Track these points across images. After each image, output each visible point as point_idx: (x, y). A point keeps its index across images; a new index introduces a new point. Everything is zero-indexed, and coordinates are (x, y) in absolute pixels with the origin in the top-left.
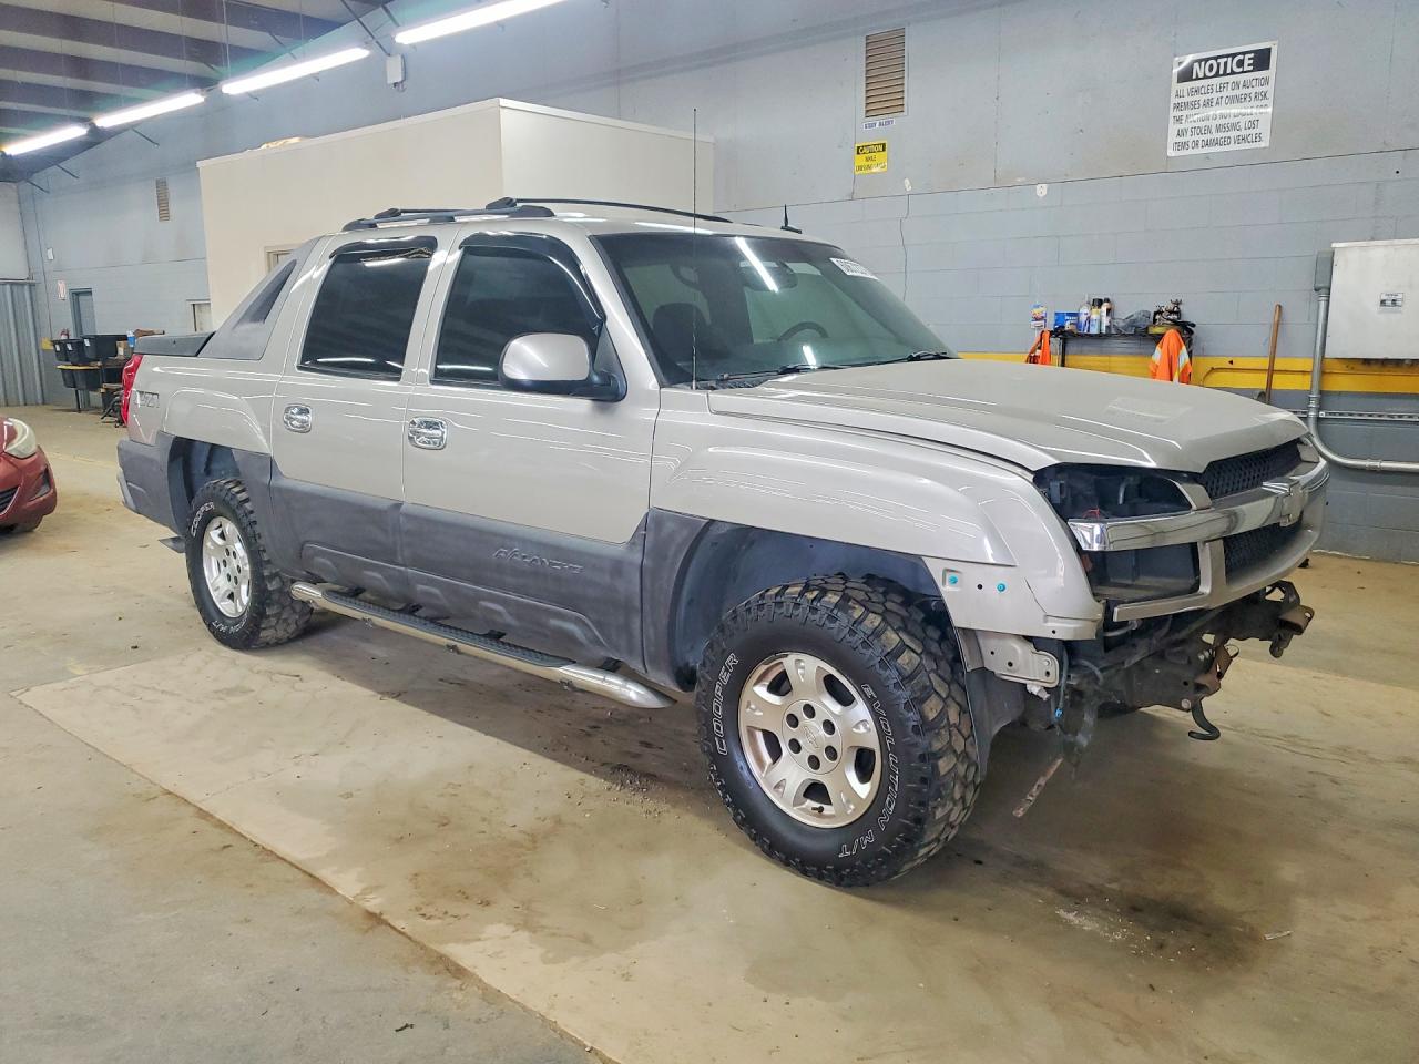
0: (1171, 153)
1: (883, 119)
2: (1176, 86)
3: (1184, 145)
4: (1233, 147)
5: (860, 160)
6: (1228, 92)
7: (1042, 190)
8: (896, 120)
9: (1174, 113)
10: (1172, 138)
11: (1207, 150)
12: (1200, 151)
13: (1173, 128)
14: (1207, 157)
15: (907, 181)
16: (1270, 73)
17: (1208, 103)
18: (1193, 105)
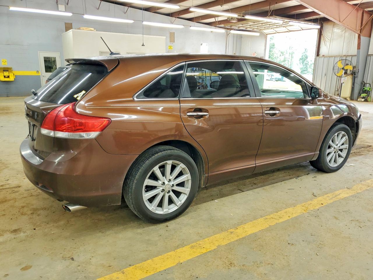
5: (169, 47)
8: (173, 43)
15: (175, 51)
16: (207, 46)
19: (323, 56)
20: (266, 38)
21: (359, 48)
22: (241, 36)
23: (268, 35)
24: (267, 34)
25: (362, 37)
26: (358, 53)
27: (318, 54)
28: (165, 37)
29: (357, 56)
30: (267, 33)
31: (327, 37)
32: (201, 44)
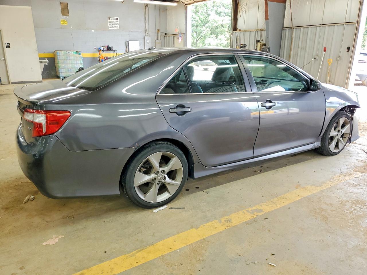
0: (109, 28)
1: (66, 16)
2: (109, 20)
3: (110, 28)
4: (116, 29)
5: (62, 22)
6: (114, 22)
7: (93, 31)
8: (68, 17)
9: (109, 23)
10: (109, 27)
11: (113, 28)
12: (112, 28)
13: (109, 25)
14: (113, 29)
15: (71, 27)
16: (118, 21)
17: (112, 23)
18: (111, 23)
19: (240, 30)
20: (186, 9)
21: (267, 19)
22: (165, 8)
23: (188, 6)
24: (186, 5)
25: (268, 2)
26: (267, 25)
27: (235, 29)
28: (30, 7)
29: (266, 29)
30: (186, 3)
31: (243, 5)
32: (109, 18)
